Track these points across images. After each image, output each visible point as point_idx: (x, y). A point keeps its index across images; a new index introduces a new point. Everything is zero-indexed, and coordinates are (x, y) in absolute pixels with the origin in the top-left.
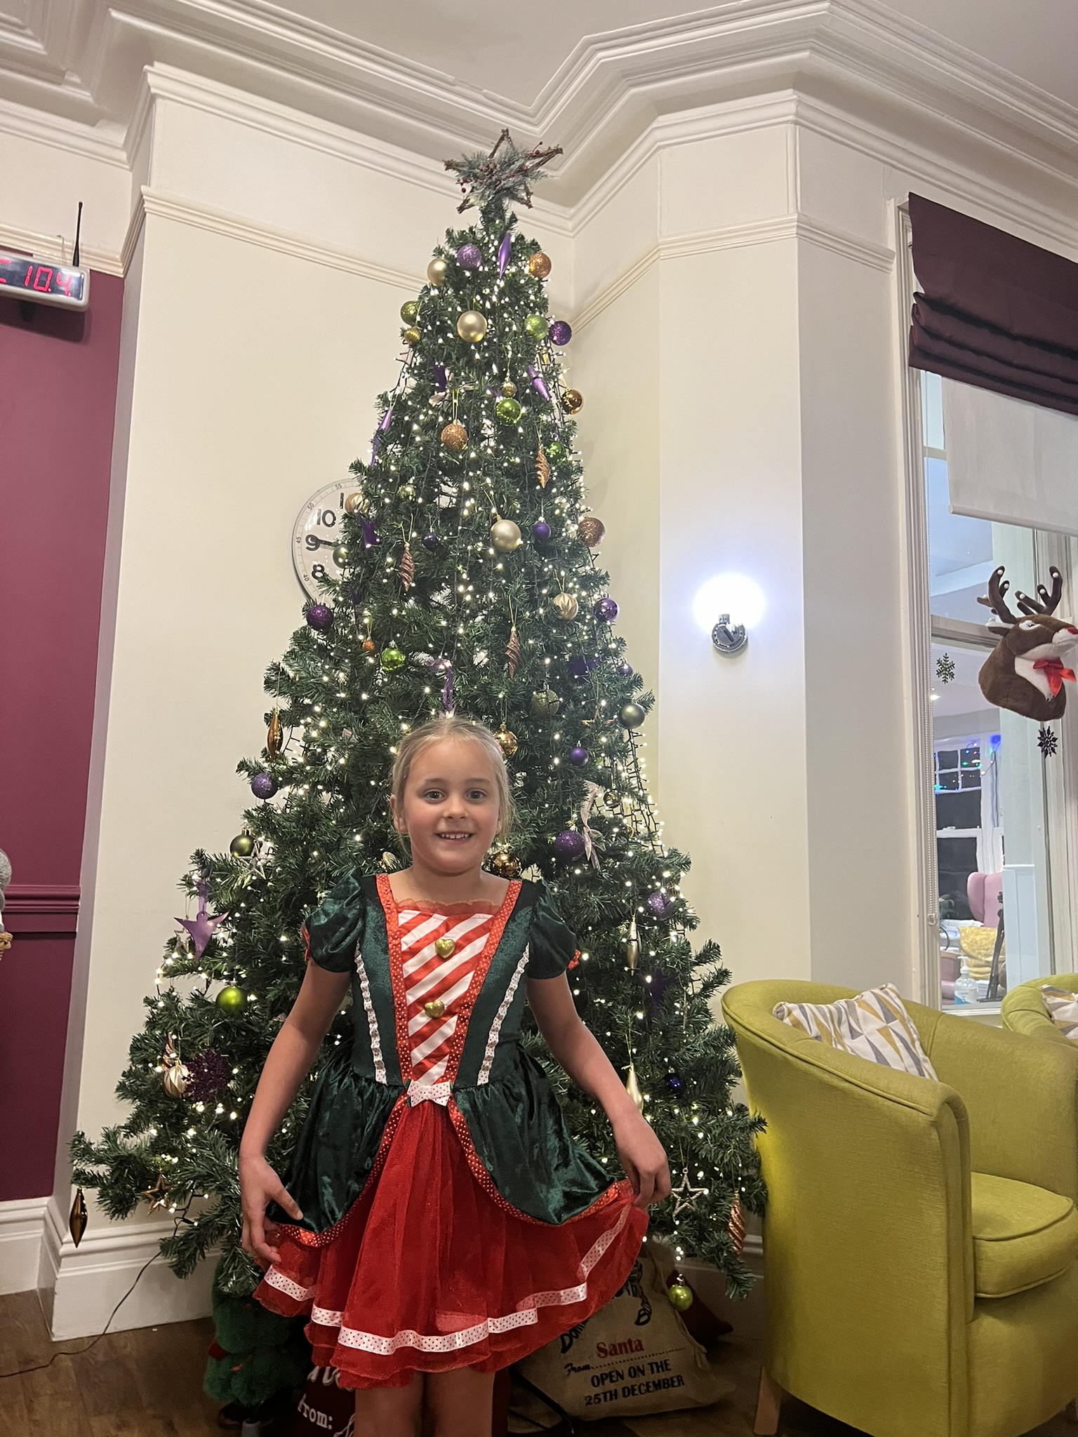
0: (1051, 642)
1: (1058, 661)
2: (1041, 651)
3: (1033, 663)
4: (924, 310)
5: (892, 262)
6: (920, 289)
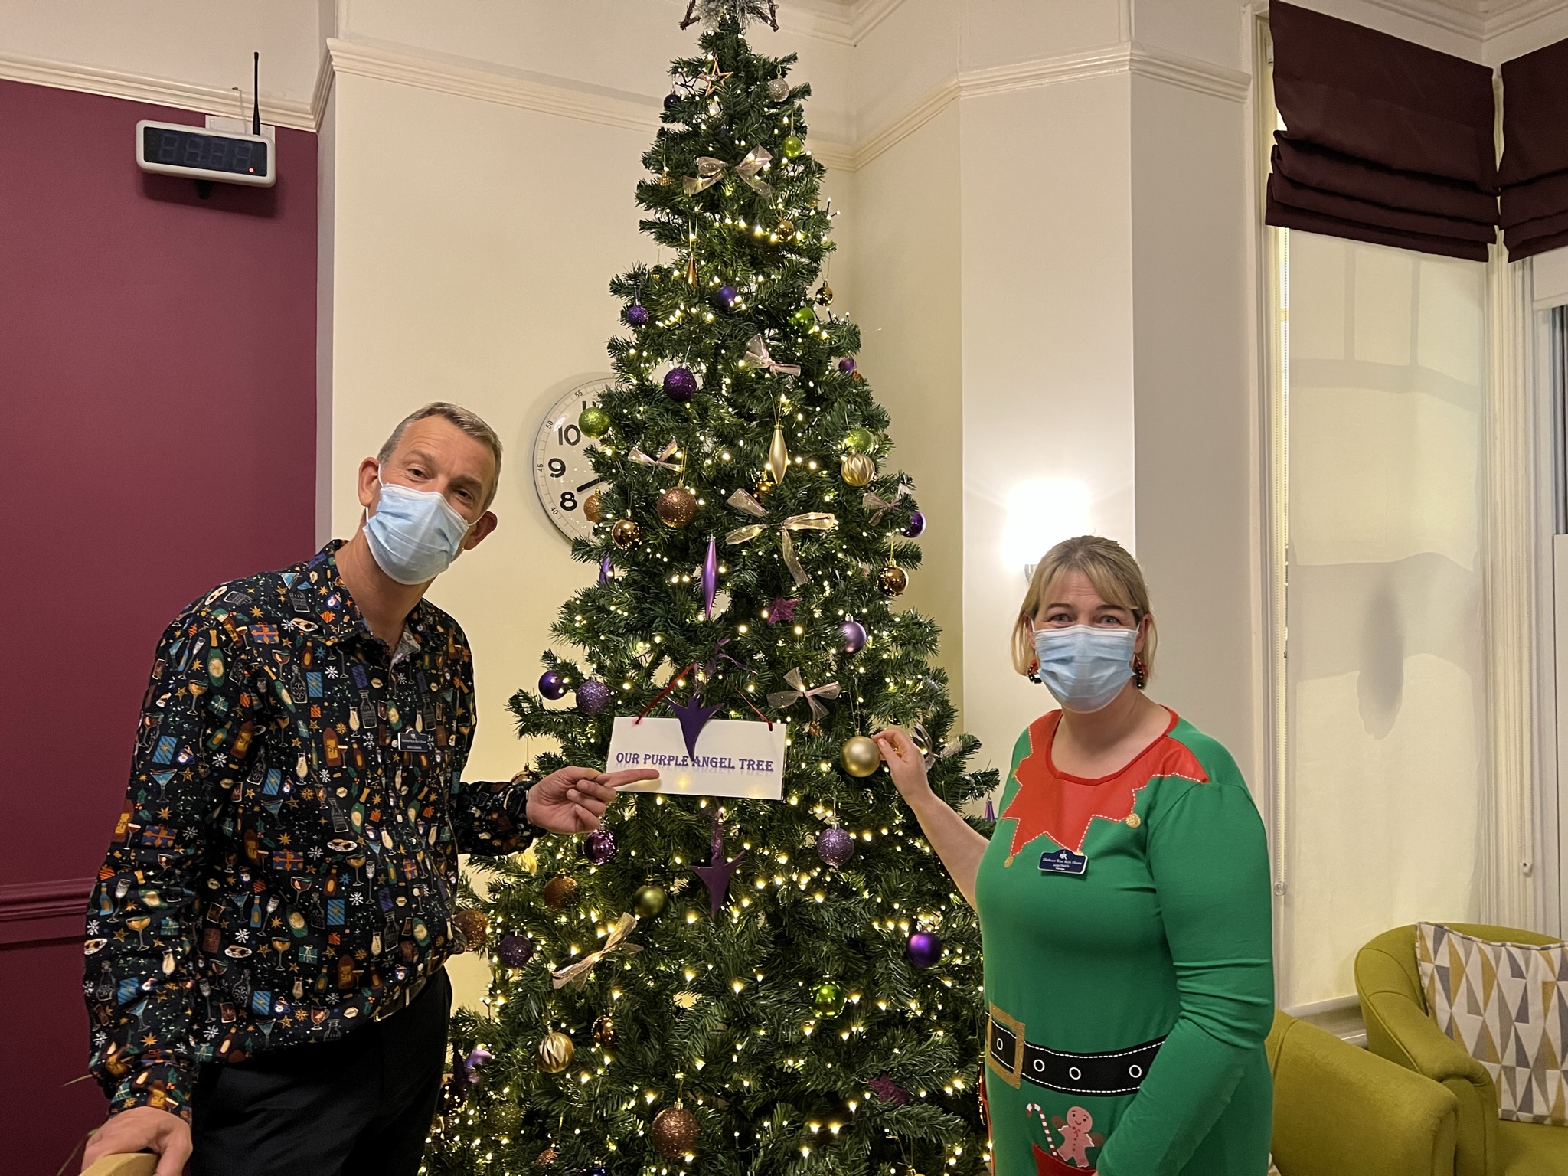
4: (1287, 152)
5: (1246, 90)
6: (1282, 127)
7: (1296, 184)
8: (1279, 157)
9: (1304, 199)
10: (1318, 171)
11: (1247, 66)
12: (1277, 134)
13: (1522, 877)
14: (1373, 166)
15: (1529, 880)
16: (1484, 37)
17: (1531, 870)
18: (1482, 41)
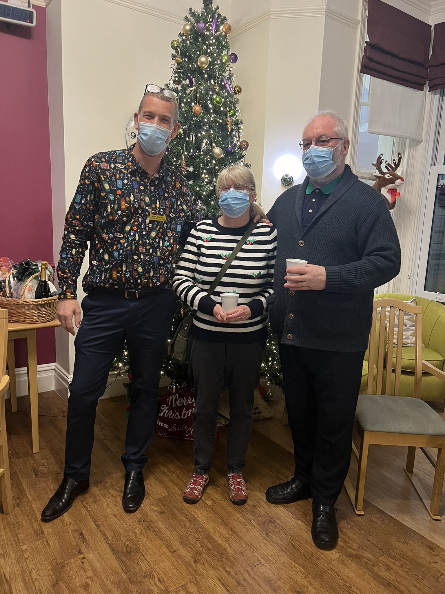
0: (394, 183)
1: (396, 190)
2: (391, 186)
3: (387, 190)
4: (369, 48)
5: (359, 25)
6: (368, 40)
7: (370, 59)
8: (366, 50)
9: (372, 65)
10: (377, 56)
11: (359, 18)
12: (366, 42)
13: (407, 279)
14: (393, 55)
15: (409, 280)
16: (431, 14)
17: (410, 277)
18: (430, 15)
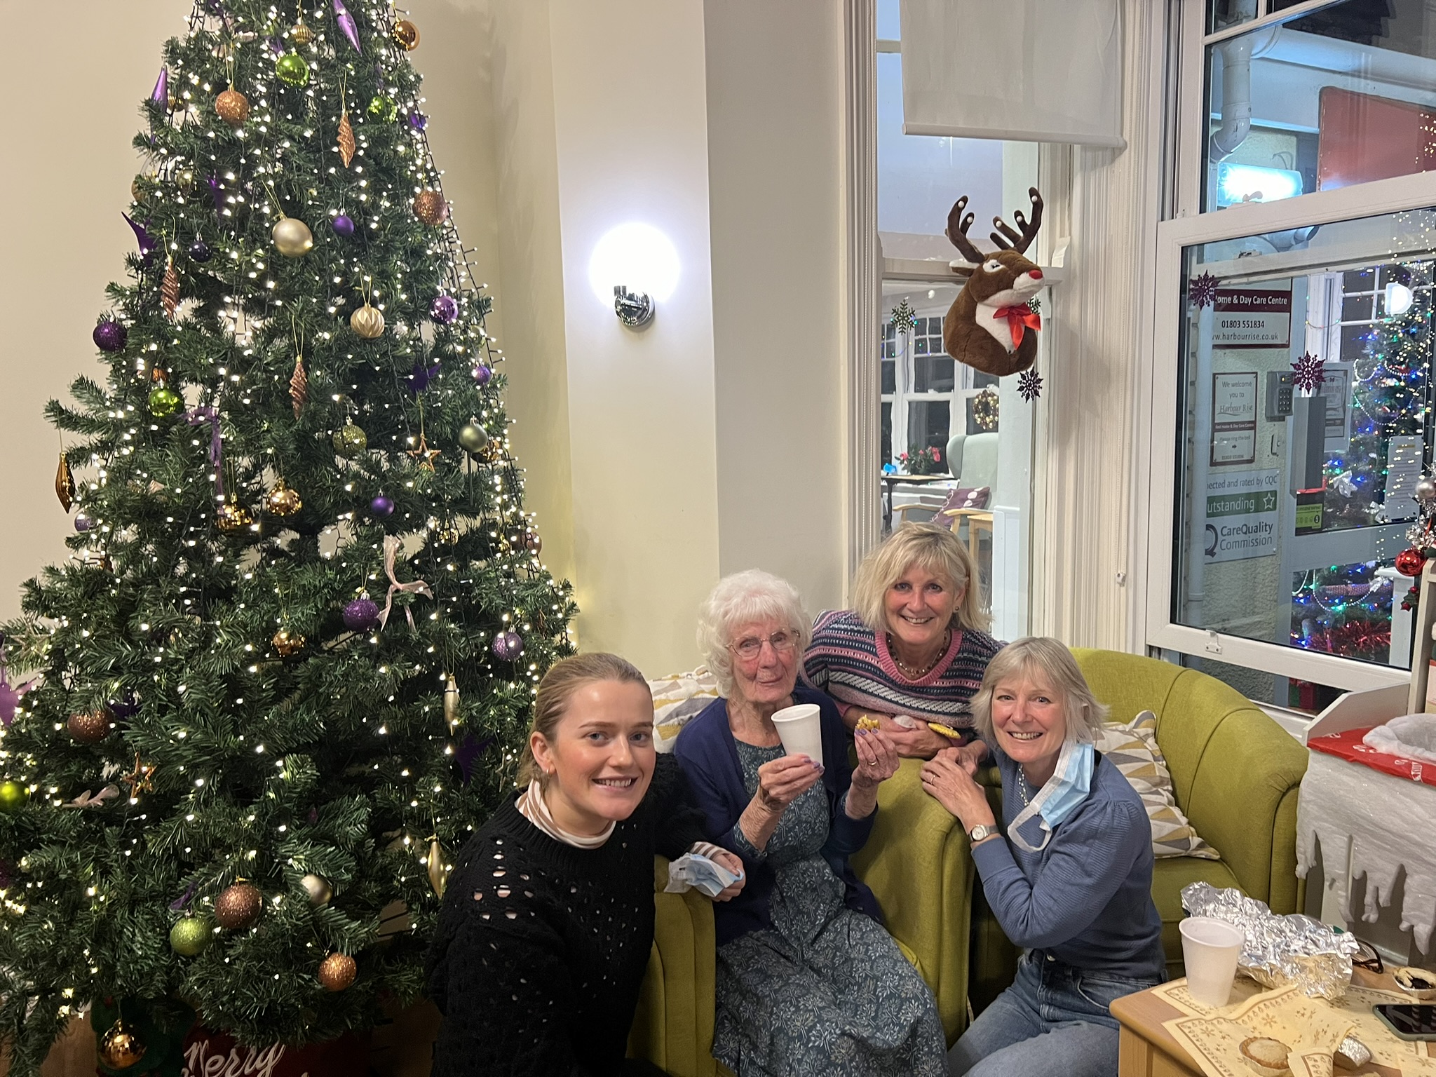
1: (1022, 307)
13: (1117, 586)
15: (1123, 589)
17: (1124, 579)
